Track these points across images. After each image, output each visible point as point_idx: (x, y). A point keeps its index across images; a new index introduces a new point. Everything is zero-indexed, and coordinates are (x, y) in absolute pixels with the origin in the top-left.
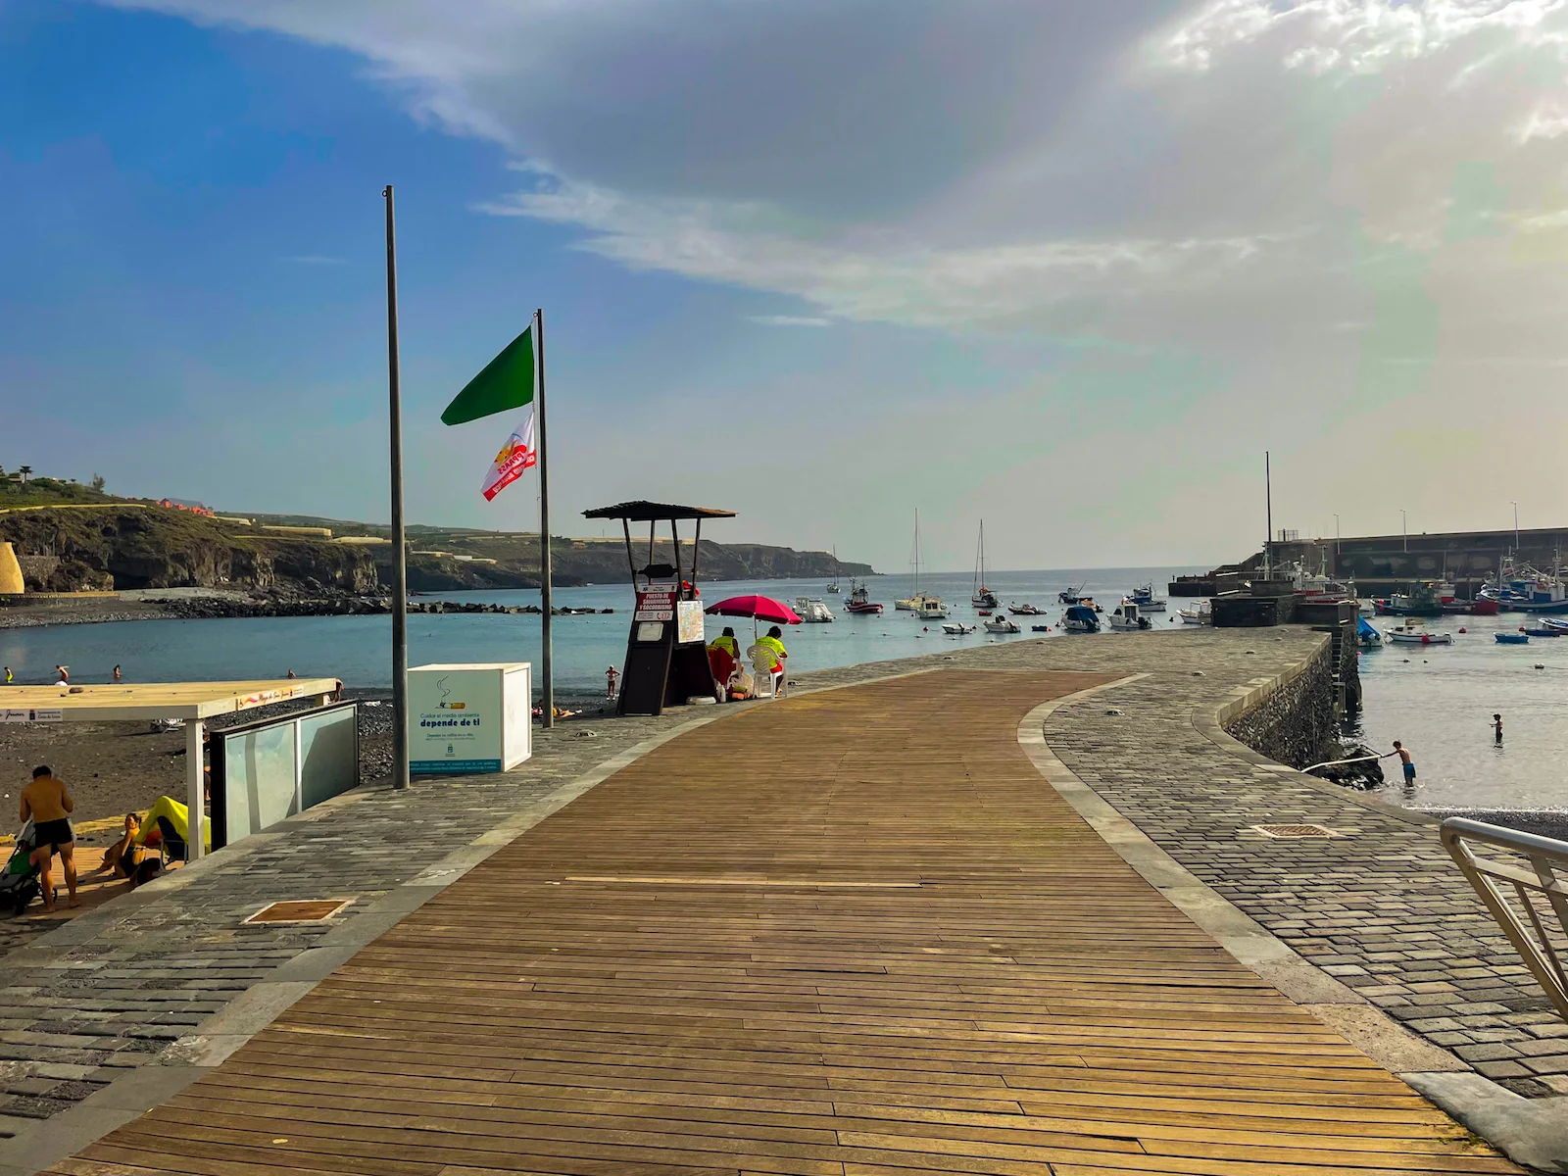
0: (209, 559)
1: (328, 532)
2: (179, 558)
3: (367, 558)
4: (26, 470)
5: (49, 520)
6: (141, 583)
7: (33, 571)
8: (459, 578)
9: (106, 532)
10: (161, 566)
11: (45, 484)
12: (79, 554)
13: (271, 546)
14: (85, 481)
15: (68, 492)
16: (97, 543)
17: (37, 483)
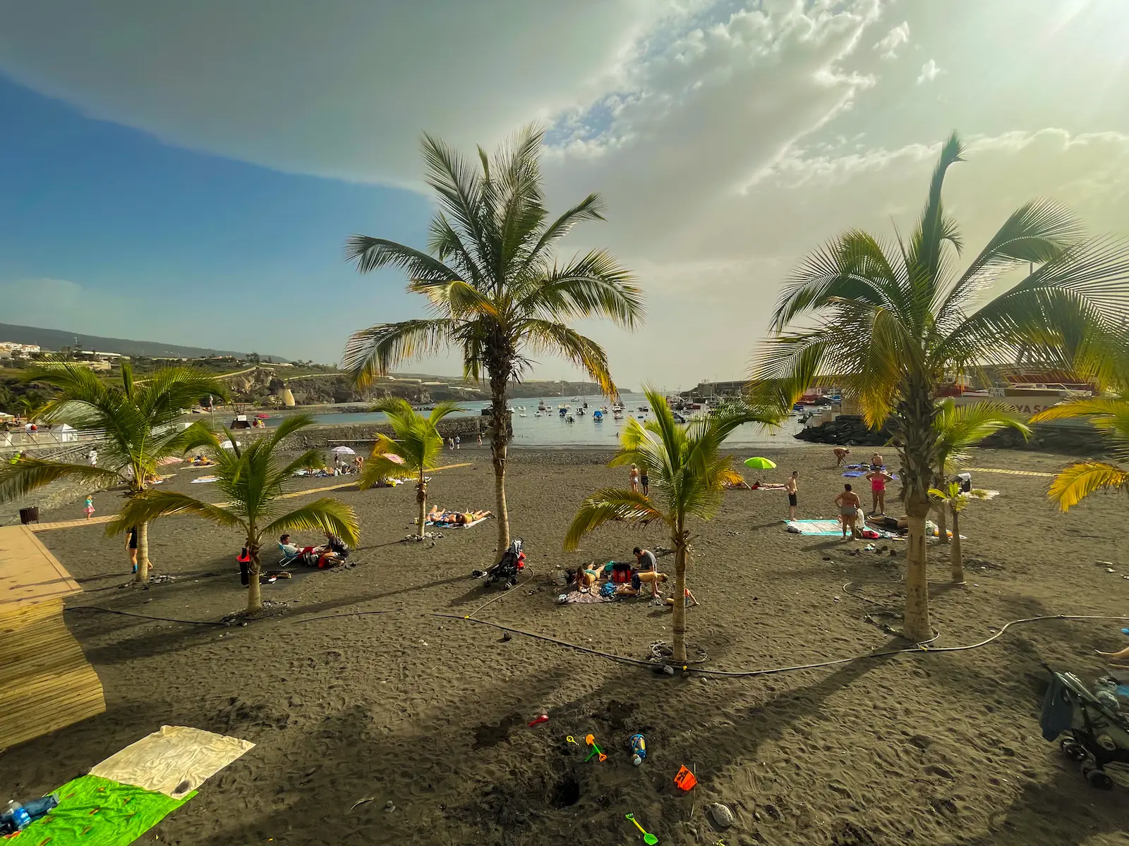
0: (367, 392)
1: (420, 381)
2: (356, 392)
3: (425, 391)
4: (310, 362)
5: (312, 380)
6: (344, 401)
7: (298, 398)
8: (466, 397)
9: (332, 383)
10: (350, 395)
11: (317, 366)
12: (323, 392)
13: (391, 387)
14: (331, 365)
15: (323, 369)
16: (328, 387)
17: (313, 366)
